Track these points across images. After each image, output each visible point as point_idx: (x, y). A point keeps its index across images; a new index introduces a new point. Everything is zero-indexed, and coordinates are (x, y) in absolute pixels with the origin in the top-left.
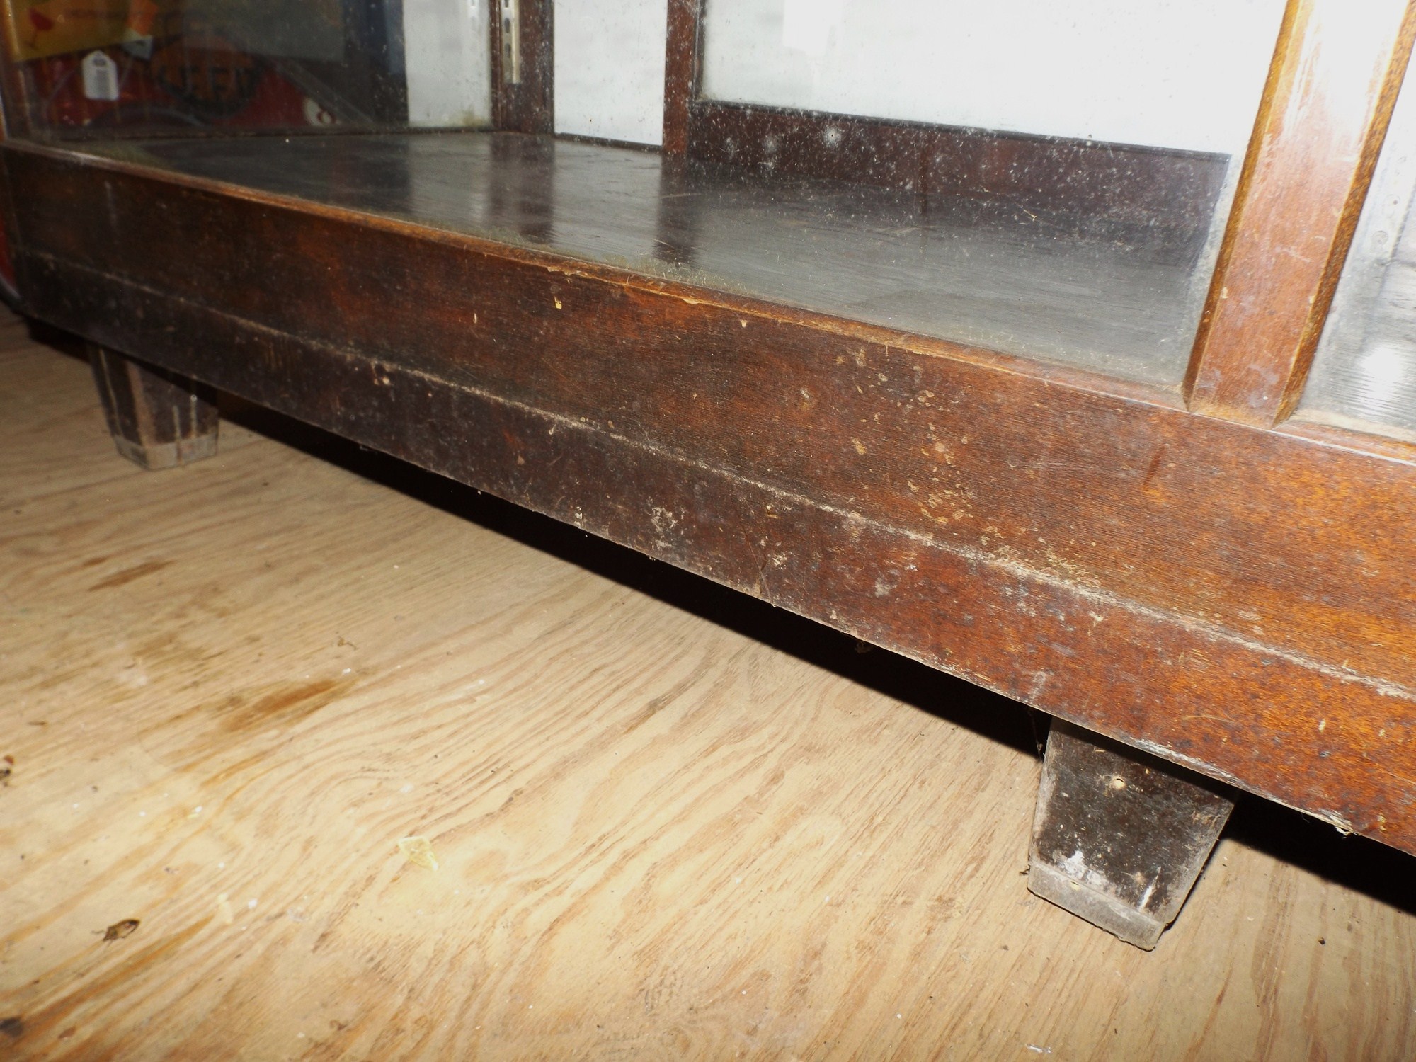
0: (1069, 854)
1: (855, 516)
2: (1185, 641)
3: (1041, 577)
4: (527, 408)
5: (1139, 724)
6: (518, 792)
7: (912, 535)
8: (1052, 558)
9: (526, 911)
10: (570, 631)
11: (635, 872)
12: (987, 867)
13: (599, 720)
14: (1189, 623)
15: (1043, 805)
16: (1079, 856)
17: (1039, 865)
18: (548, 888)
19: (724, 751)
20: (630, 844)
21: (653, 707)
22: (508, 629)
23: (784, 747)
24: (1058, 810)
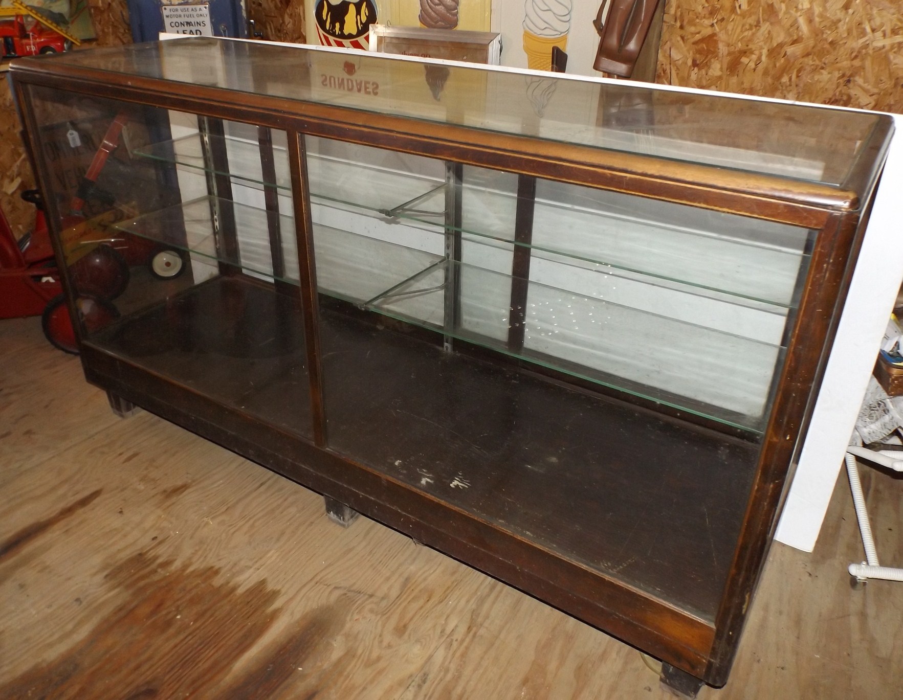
6: (229, 507)
11: (251, 521)
16: (332, 513)
20: (252, 515)
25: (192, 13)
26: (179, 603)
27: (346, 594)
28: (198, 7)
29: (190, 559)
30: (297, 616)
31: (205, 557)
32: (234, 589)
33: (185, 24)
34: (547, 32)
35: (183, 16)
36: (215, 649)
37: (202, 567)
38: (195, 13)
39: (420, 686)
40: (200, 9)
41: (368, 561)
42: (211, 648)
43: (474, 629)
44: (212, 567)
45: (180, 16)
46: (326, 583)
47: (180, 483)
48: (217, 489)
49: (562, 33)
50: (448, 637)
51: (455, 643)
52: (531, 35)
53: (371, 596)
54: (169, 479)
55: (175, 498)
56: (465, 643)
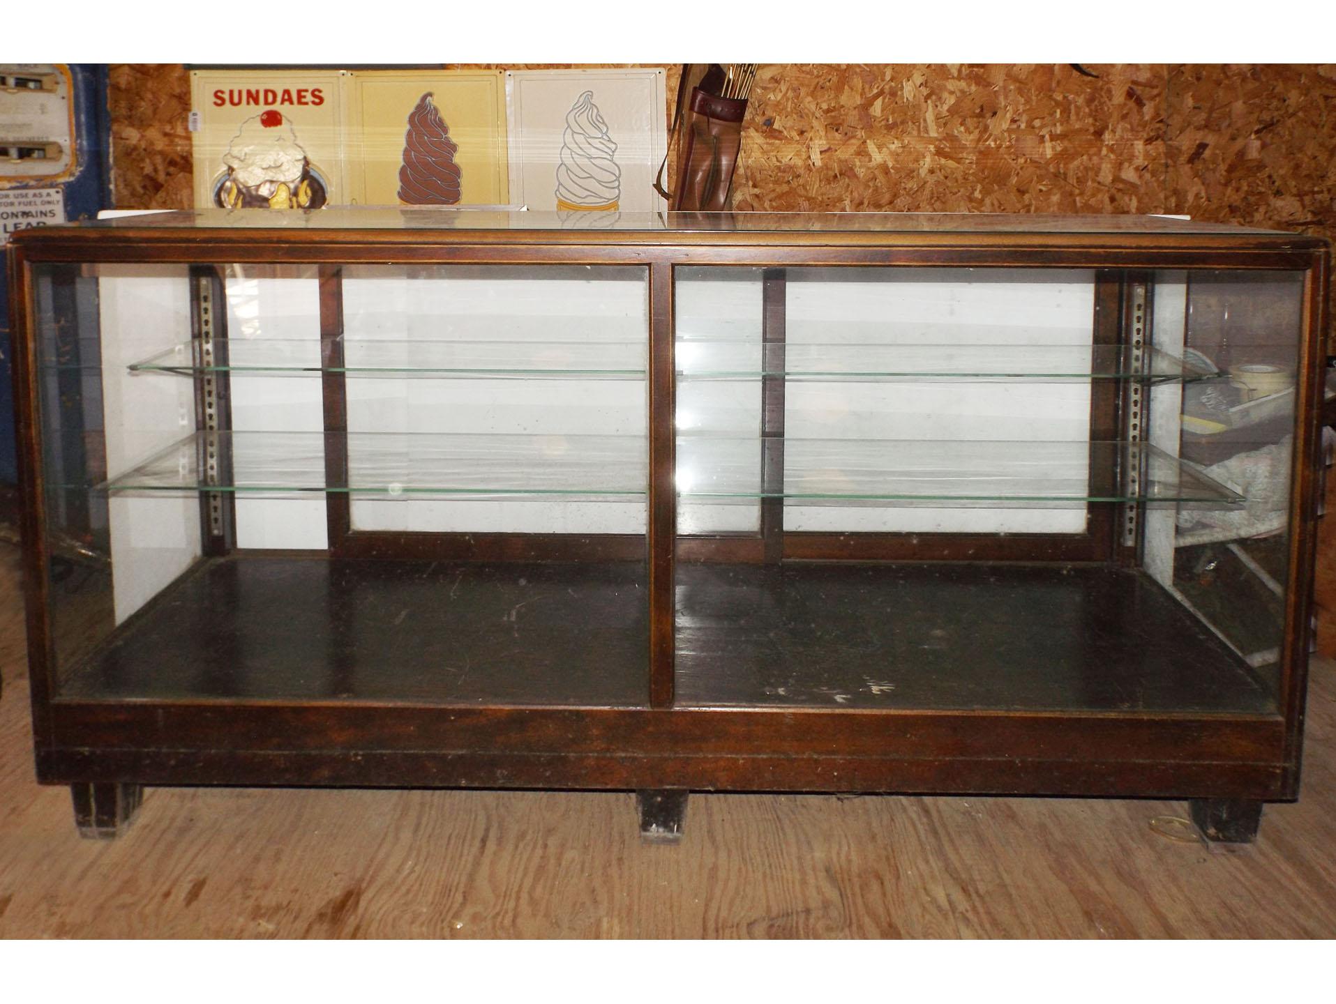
0: (651, 826)
1: (572, 754)
2: (666, 760)
3: (629, 755)
4: (437, 752)
5: (661, 782)
6: (464, 892)
7: (591, 755)
8: (630, 750)
9: (501, 922)
10: (423, 827)
11: (524, 896)
12: (626, 843)
13: (468, 854)
14: (666, 755)
15: (640, 815)
16: (654, 826)
17: (644, 834)
18: (502, 914)
19: (521, 846)
20: (516, 889)
21: (484, 841)
22: (397, 839)
23: (541, 834)
24: (645, 814)
25: (33, 199)
27: (772, 925)
28: (44, 192)
33: (20, 214)
34: (589, 200)
35: (16, 203)
38: (38, 200)
40: (48, 195)
41: (754, 871)
43: (971, 889)
45: (12, 204)
46: (730, 924)
47: (337, 893)
48: (414, 876)
49: (609, 200)
50: (954, 912)
51: (970, 915)
52: (566, 203)
53: (808, 911)
54: (308, 895)
55: (353, 917)
56: (981, 910)
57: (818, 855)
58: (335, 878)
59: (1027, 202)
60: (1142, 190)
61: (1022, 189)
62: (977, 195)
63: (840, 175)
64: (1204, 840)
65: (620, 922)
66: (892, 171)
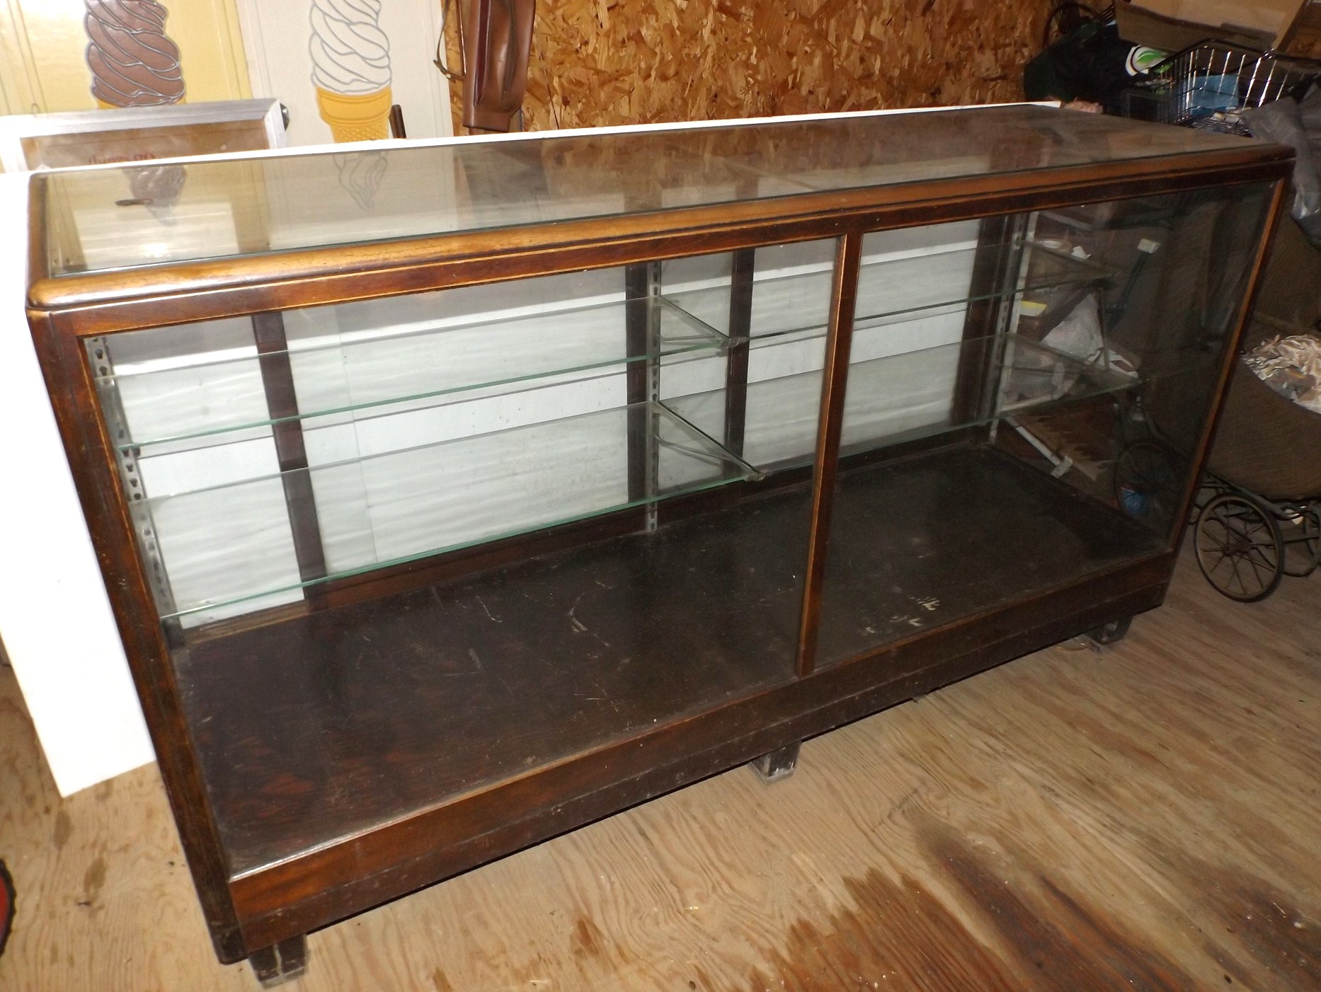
0: (775, 771)
6: (671, 881)
11: (720, 865)
17: (770, 778)
18: (717, 885)
20: (708, 862)
21: (643, 834)
22: (569, 861)
24: (772, 763)
26: (846, 980)
27: (903, 812)
29: (761, 950)
30: (922, 863)
31: (766, 931)
32: (848, 915)
34: (357, 86)
36: (948, 957)
37: (785, 939)
39: (1057, 795)
41: (856, 775)
42: (945, 962)
43: (995, 733)
44: (793, 928)
46: (877, 823)
47: (571, 929)
48: (617, 885)
49: (380, 84)
50: (999, 754)
51: (1009, 751)
52: (329, 94)
53: (915, 791)
54: (547, 941)
55: (606, 942)
56: (1011, 745)
57: (886, 746)
58: (554, 918)
59: (794, 67)
60: (886, 48)
61: (790, 51)
62: (753, 60)
63: (628, 40)
64: (1094, 646)
65: (805, 853)
66: (678, 32)
